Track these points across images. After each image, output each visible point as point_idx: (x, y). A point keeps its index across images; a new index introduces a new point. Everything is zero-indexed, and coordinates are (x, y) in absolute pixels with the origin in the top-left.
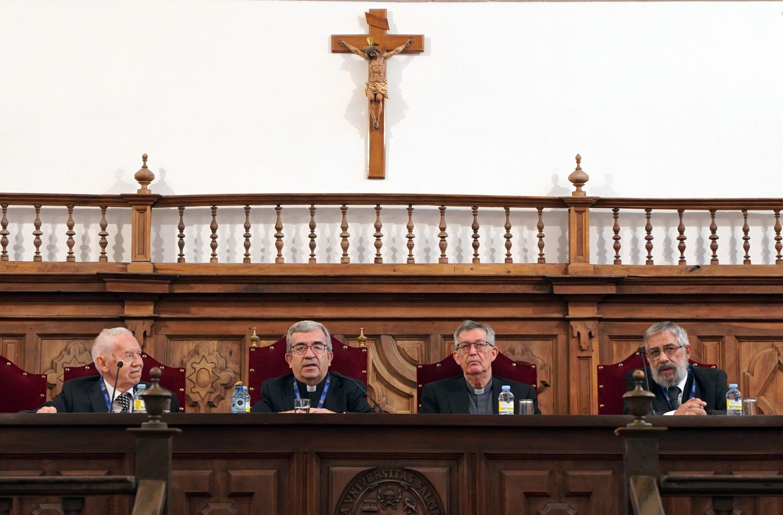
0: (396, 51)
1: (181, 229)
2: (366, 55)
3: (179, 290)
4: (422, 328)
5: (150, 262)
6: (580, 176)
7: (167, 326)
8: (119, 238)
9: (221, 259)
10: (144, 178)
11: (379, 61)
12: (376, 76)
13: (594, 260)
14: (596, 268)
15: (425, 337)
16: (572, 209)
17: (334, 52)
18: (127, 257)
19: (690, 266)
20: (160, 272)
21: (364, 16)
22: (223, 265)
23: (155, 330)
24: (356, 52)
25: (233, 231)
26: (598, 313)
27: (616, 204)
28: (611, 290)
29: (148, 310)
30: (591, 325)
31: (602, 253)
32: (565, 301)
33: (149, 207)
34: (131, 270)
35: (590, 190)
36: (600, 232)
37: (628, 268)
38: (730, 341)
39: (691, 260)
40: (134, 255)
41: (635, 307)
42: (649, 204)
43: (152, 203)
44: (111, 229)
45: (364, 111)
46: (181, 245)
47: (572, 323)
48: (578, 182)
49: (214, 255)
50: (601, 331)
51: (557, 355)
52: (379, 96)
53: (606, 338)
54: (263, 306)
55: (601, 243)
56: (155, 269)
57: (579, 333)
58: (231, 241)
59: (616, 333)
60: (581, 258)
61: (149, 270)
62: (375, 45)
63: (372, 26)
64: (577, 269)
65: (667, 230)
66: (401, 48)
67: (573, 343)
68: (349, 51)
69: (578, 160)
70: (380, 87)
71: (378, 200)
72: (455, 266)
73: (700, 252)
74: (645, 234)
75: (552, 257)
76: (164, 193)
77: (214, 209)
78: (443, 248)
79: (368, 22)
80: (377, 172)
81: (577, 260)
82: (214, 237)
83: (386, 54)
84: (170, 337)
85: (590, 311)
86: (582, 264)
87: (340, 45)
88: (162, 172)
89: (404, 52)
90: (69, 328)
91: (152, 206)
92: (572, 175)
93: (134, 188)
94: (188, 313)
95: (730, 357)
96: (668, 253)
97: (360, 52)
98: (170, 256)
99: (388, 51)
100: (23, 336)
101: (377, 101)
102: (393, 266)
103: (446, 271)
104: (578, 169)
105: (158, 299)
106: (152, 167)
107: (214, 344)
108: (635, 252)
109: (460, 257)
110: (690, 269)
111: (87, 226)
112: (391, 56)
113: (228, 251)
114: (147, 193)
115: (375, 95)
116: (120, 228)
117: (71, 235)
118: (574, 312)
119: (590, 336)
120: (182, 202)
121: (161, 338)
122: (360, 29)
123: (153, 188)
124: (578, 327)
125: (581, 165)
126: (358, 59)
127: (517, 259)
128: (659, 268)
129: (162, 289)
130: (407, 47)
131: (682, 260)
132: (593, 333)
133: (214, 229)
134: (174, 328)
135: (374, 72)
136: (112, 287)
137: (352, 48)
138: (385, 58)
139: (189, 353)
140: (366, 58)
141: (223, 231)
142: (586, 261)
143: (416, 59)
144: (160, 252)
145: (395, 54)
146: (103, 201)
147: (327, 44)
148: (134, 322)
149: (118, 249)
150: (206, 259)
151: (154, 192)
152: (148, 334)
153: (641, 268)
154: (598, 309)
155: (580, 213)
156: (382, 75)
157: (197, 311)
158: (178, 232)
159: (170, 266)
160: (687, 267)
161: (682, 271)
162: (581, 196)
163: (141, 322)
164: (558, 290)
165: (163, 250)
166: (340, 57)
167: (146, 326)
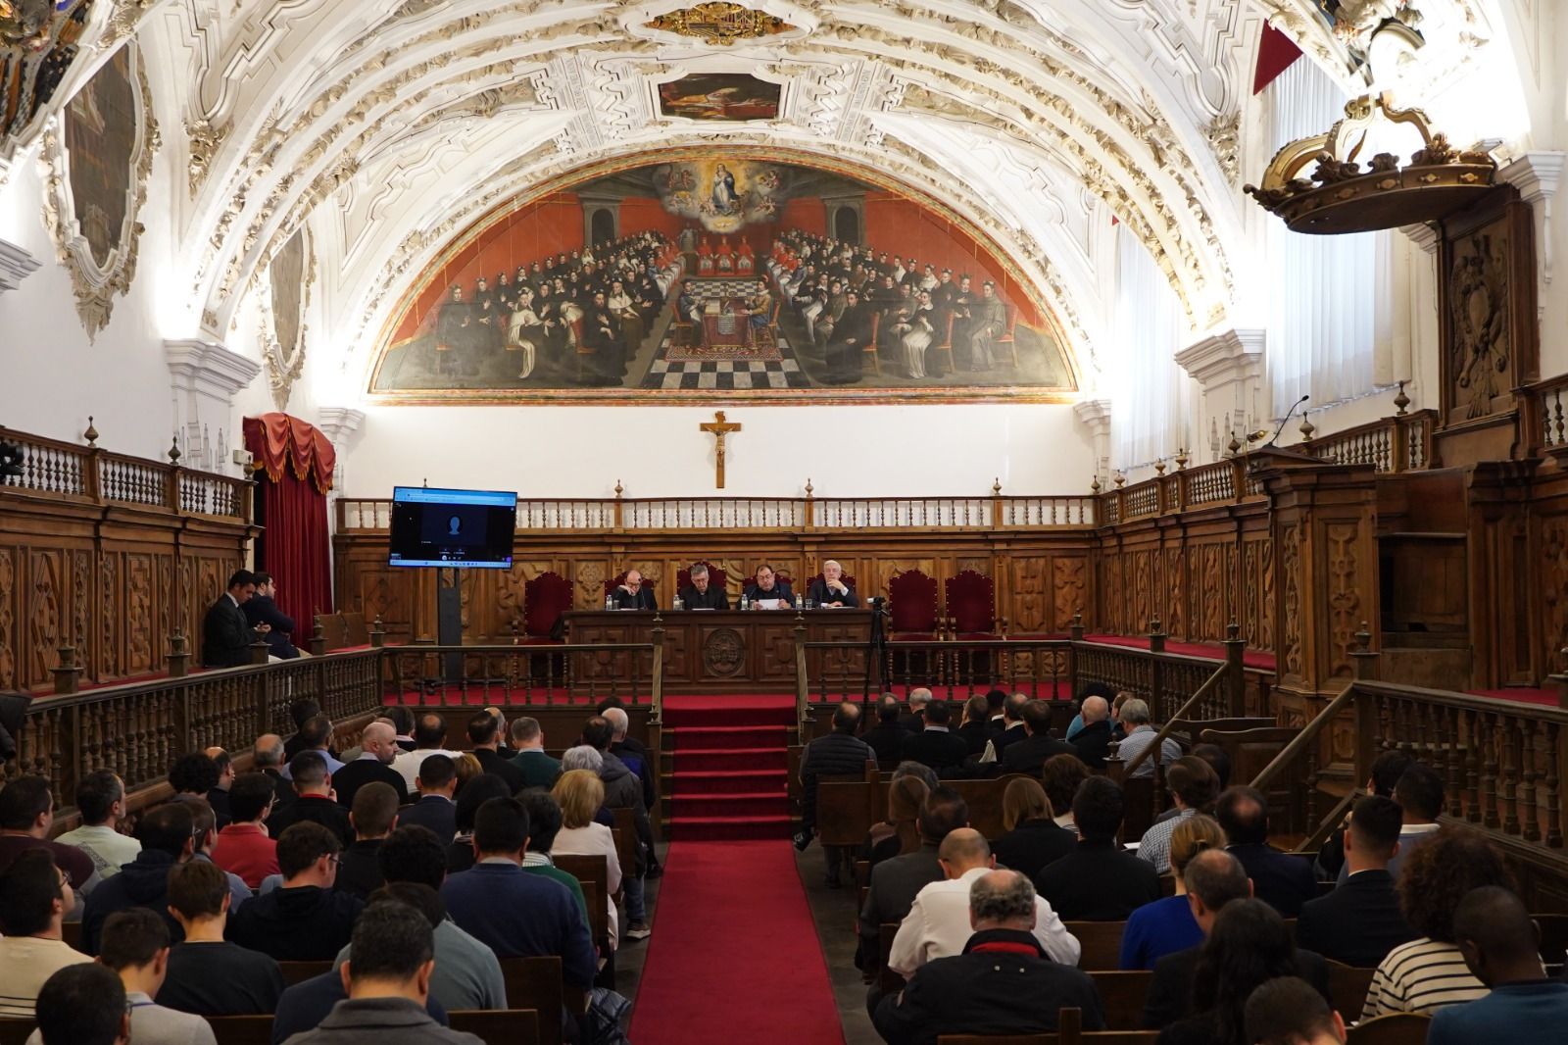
0: (729, 430)
1: (635, 513)
3: (636, 540)
4: (741, 556)
5: (623, 527)
6: (810, 488)
7: (630, 556)
8: (608, 516)
9: (653, 526)
10: (619, 490)
11: (721, 435)
12: (720, 443)
13: (816, 524)
14: (817, 529)
15: (743, 559)
16: (807, 502)
17: (701, 430)
18: (612, 525)
20: (628, 532)
21: (714, 415)
22: (655, 529)
23: (625, 558)
24: (711, 431)
25: (658, 514)
26: (817, 549)
27: (826, 500)
28: (823, 539)
29: (622, 549)
30: (814, 554)
31: (820, 520)
32: (803, 544)
33: (621, 504)
34: (615, 532)
35: (815, 494)
36: (819, 512)
37: (831, 529)
38: (874, 560)
39: (859, 525)
40: (615, 525)
42: (840, 500)
44: (605, 513)
45: (715, 458)
46: (636, 520)
47: (806, 553)
48: (809, 491)
49: (650, 524)
50: (819, 556)
51: (799, 567)
52: (722, 452)
55: (820, 516)
56: (624, 531)
57: (808, 557)
58: (657, 517)
60: (811, 525)
61: (621, 532)
62: (720, 427)
63: (718, 419)
64: (808, 530)
65: (848, 512)
66: (731, 429)
67: (807, 562)
68: (707, 430)
69: (809, 481)
70: (722, 448)
71: (721, 499)
72: (756, 528)
73: (862, 521)
74: (838, 513)
75: (798, 523)
76: (627, 497)
77: (649, 504)
78: (750, 520)
79: (717, 417)
80: (721, 485)
81: (808, 525)
82: (650, 517)
83: (724, 432)
84: (632, 560)
85: (814, 548)
86: (811, 528)
87: (704, 427)
88: (627, 488)
89: (732, 431)
90: (589, 557)
91: (623, 503)
92: (806, 487)
93: (614, 495)
94: (640, 550)
95: (874, 568)
96: (848, 521)
98: (630, 524)
99: (726, 430)
100: (568, 561)
101: (721, 455)
102: (728, 529)
103: (752, 531)
104: (809, 485)
105: (626, 545)
106: (622, 485)
107: (651, 563)
108: (834, 521)
109: (757, 522)
110: (858, 528)
111: (594, 512)
112: (726, 432)
113: (656, 522)
114: (620, 497)
115: (720, 451)
116: (609, 513)
117: (587, 516)
118: (807, 548)
120: (636, 501)
121: (628, 561)
122: (713, 420)
123: (624, 496)
124: (808, 555)
125: (810, 483)
126: (711, 434)
127: (782, 524)
128: (844, 528)
129: (629, 540)
130: (734, 428)
131: (854, 524)
133: (650, 513)
134: (634, 556)
135: (719, 440)
136: (607, 540)
137: (709, 429)
140: (715, 432)
141: (654, 511)
143: (737, 433)
146: (601, 501)
147: (698, 427)
148: (616, 554)
149: (608, 521)
150: (646, 526)
153: (836, 528)
154: (817, 547)
155: (810, 504)
156: (723, 442)
157: (644, 549)
159: (631, 530)
160: (856, 527)
161: (854, 529)
162: (810, 496)
163: (619, 554)
164: (800, 539)
165: (628, 522)
166: (704, 433)
167: (622, 556)
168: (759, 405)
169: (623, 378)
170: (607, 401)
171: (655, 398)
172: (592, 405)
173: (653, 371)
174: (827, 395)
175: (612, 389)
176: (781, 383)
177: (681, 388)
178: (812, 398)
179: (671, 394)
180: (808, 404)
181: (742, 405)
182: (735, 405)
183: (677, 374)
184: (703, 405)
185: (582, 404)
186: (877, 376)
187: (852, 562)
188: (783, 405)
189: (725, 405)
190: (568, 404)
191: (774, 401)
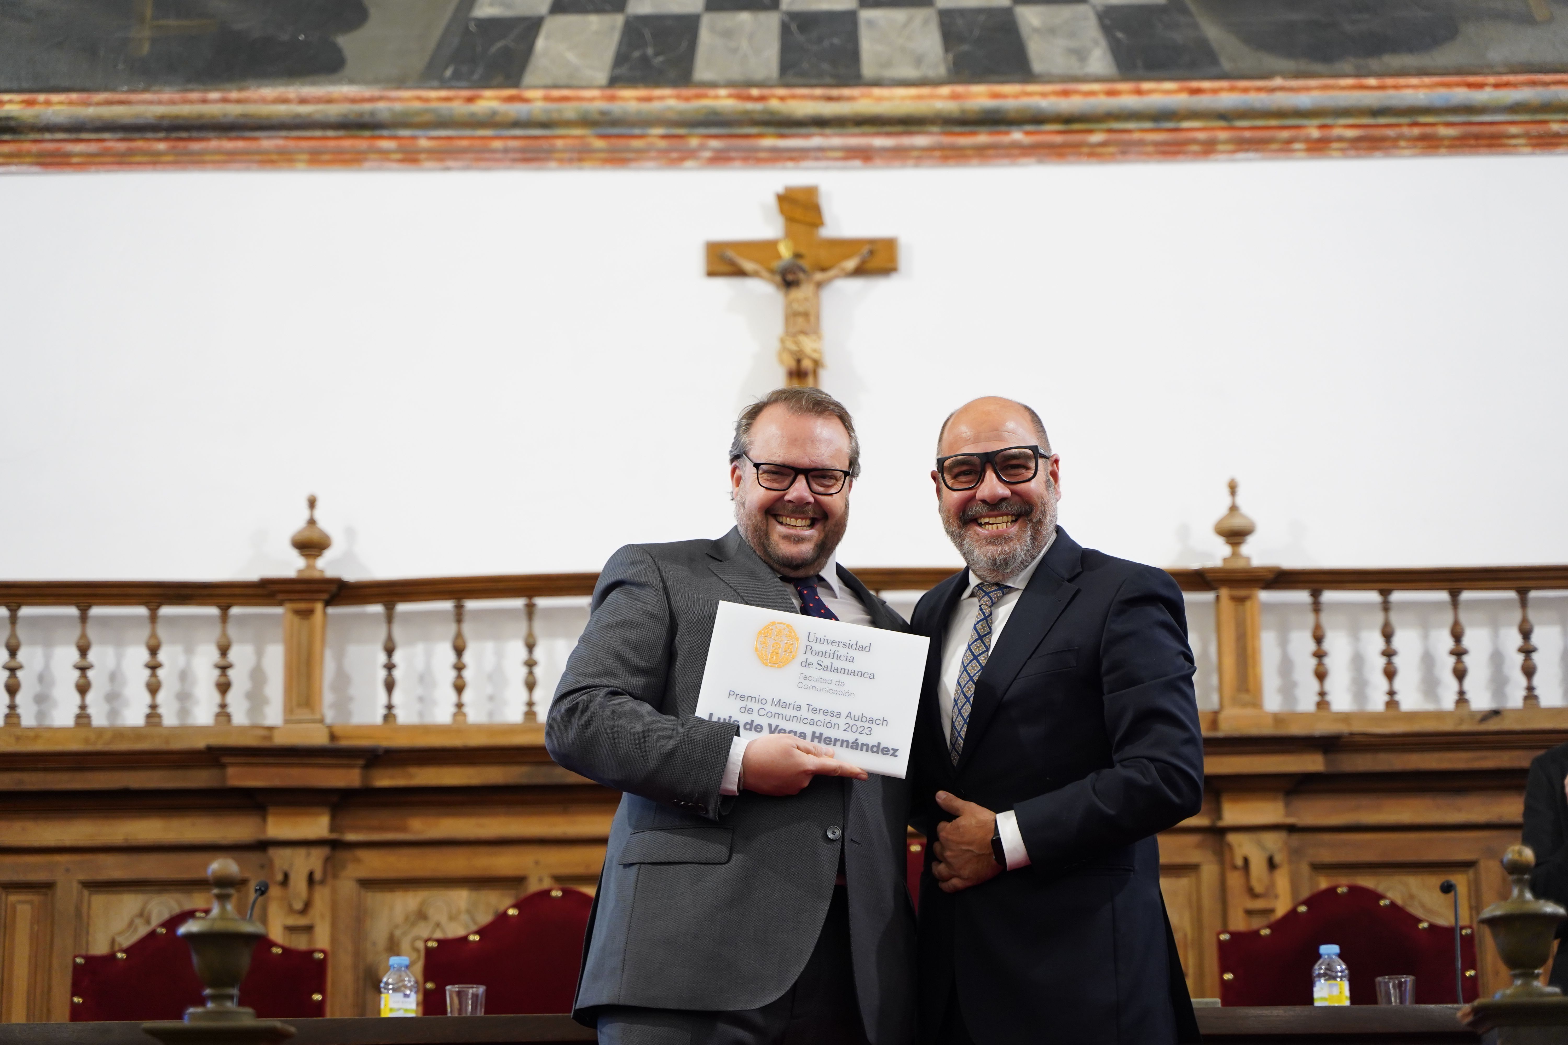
0: (843, 270)
1: (390, 651)
2: (778, 278)
3: (385, 780)
5: (322, 721)
6: (1236, 523)
7: (358, 861)
8: (258, 676)
9: (475, 715)
10: (310, 544)
11: (803, 292)
12: (802, 324)
13: (1272, 702)
14: (1278, 718)
16: (1224, 592)
17: (711, 274)
18: (274, 713)
19: (1479, 712)
20: (344, 743)
21: (772, 201)
22: (480, 728)
23: (332, 868)
24: (755, 274)
25: (499, 655)
26: (1287, 814)
27: (1317, 581)
28: (1313, 763)
29: (317, 826)
30: (1273, 841)
31: (1288, 688)
32: (1217, 789)
33: (319, 607)
34: (280, 740)
35: (1259, 556)
36: (1284, 643)
37: (1345, 717)
39: (1480, 700)
40: (289, 709)
41: (1365, 801)
42: (1388, 581)
43: (325, 596)
44: (240, 654)
46: (390, 686)
47: (1232, 838)
48: (1235, 535)
49: (460, 705)
50: (1295, 853)
51: (1199, 909)
52: (807, 364)
53: (1305, 869)
54: (565, 812)
55: (1286, 667)
56: (333, 737)
57: (1246, 861)
58: (496, 677)
59: (1326, 856)
60: (1246, 697)
61: (318, 738)
62: (797, 256)
63: (790, 219)
64: (1237, 724)
65: (1425, 637)
66: (851, 264)
67: (1235, 880)
68: (739, 273)
69: (1233, 488)
70: (808, 345)
73: (1499, 682)
74: (1379, 643)
76: (351, 576)
77: (459, 608)
79: (782, 211)
81: (1235, 702)
82: (459, 668)
83: (819, 276)
84: (368, 884)
85: (1269, 811)
86: (1249, 712)
87: (724, 261)
88: (350, 533)
89: (860, 272)
90: (149, 867)
91: (328, 603)
92: (1220, 522)
93: (289, 568)
94: (404, 829)
96: (1430, 685)
97: (764, 273)
98: (363, 709)
99: (823, 269)
100: (47, 887)
101: (802, 373)
104: (1234, 509)
105: (339, 802)
106: (326, 523)
107: (460, 898)
108: (1360, 685)
110: (1479, 717)
111: (189, 651)
112: (830, 280)
113: (491, 698)
114: (316, 575)
115: (799, 361)
116: (260, 653)
117: (154, 667)
118: (1235, 813)
119: (1272, 865)
120: (390, 593)
121: (346, 886)
122: (766, 228)
123: (330, 565)
124: (1243, 847)
125: (1240, 500)
128: (1413, 716)
129: (350, 777)
130: (863, 262)
131: (1462, 698)
132: (1278, 859)
133: (459, 651)
134: (372, 865)
135: (796, 314)
136: (238, 777)
137: (748, 266)
138: (819, 285)
139: (407, 918)
140: (778, 286)
141: (479, 654)
142: (1257, 703)
143: (881, 286)
144: (343, 703)
145: (836, 277)
146: (223, 595)
147: (697, 261)
148: (287, 852)
149: (256, 698)
150: (443, 715)
151: (331, 572)
152: (318, 876)
153: (1375, 717)
154: (1287, 805)
155: (1240, 601)
156: (812, 319)
157: (423, 826)
158: (382, 658)
159: (366, 731)
160: (1473, 714)
161: (1462, 721)
162: (1239, 564)
163: (302, 852)
165: (351, 699)
166: (724, 286)
167: (314, 860)
168: (983, 154)
169: (344, 41)
170: (269, 142)
171: (490, 122)
172: (197, 161)
173: (484, 10)
174: (1304, 100)
175: (293, 91)
176: (1081, 55)
177: (614, 81)
178: (1225, 116)
179: (569, 111)
180: (1208, 149)
181: (899, 155)
182: (866, 156)
183: (594, 21)
184: (720, 159)
185: (154, 161)
186: (1527, 19)
187: (1460, 881)
188: (1095, 154)
189: (819, 154)
190: (89, 162)
191: (1050, 134)
